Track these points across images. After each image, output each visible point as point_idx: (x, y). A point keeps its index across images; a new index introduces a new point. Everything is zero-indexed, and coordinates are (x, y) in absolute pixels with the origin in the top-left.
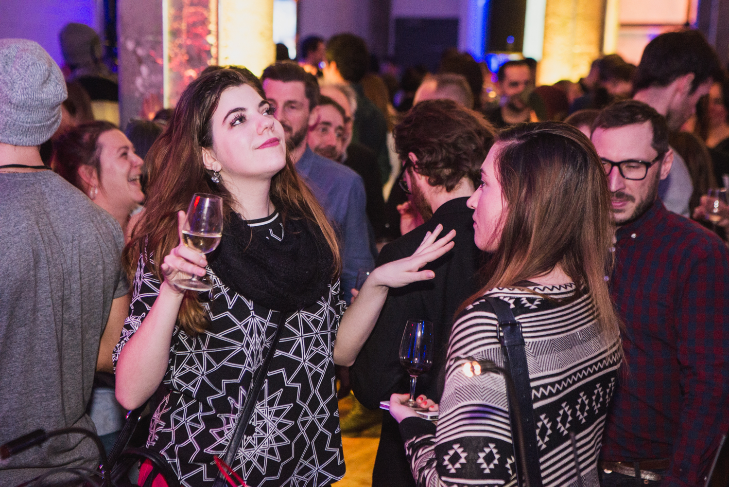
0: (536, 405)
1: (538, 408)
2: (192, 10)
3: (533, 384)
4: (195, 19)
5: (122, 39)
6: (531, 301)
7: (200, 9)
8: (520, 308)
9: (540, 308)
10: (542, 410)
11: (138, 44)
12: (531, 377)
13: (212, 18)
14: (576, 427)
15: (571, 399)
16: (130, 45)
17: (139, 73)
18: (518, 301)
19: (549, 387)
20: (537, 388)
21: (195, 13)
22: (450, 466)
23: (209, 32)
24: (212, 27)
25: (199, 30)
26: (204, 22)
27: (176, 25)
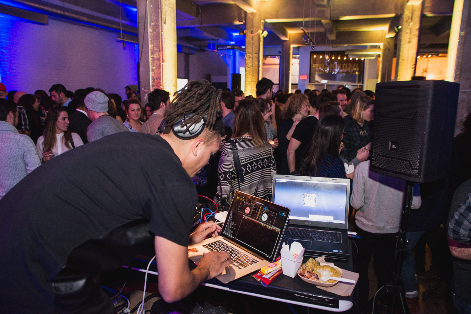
0: (241, 164)
1: (242, 165)
2: (157, 80)
3: (240, 159)
4: (157, 82)
5: (141, 88)
6: (239, 140)
7: (159, 80)
8: (236, 142)
9: (241, 142)
10: (243, 165)
11: (145, 89)
12: (239, 157)
13: (162, 82)
14: (253, 171)
15: (251, 163)
16: (143, 89)
17: (145, 96)
18: (236, 140)
19: (245, 160)
20: (242, 160)
21: (157, 81)
22: (221, 178)
23: (161, 85)
24: (162, 84)
25: (159, 85)
26: (160, 83)
27: (153, 84)
